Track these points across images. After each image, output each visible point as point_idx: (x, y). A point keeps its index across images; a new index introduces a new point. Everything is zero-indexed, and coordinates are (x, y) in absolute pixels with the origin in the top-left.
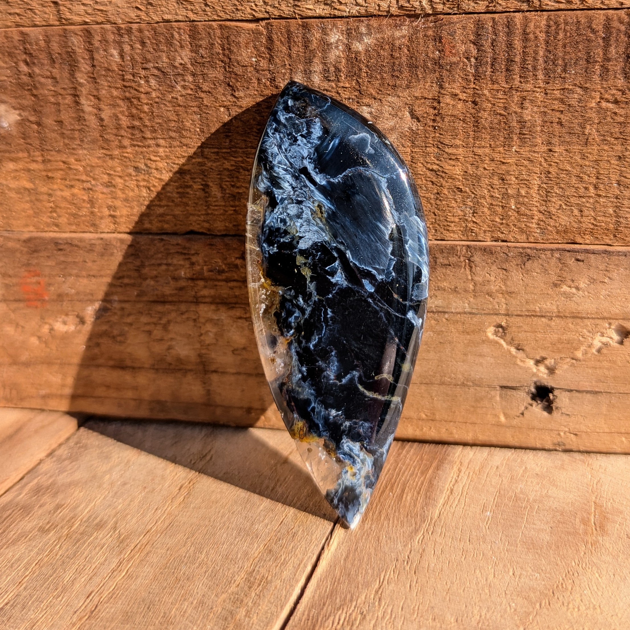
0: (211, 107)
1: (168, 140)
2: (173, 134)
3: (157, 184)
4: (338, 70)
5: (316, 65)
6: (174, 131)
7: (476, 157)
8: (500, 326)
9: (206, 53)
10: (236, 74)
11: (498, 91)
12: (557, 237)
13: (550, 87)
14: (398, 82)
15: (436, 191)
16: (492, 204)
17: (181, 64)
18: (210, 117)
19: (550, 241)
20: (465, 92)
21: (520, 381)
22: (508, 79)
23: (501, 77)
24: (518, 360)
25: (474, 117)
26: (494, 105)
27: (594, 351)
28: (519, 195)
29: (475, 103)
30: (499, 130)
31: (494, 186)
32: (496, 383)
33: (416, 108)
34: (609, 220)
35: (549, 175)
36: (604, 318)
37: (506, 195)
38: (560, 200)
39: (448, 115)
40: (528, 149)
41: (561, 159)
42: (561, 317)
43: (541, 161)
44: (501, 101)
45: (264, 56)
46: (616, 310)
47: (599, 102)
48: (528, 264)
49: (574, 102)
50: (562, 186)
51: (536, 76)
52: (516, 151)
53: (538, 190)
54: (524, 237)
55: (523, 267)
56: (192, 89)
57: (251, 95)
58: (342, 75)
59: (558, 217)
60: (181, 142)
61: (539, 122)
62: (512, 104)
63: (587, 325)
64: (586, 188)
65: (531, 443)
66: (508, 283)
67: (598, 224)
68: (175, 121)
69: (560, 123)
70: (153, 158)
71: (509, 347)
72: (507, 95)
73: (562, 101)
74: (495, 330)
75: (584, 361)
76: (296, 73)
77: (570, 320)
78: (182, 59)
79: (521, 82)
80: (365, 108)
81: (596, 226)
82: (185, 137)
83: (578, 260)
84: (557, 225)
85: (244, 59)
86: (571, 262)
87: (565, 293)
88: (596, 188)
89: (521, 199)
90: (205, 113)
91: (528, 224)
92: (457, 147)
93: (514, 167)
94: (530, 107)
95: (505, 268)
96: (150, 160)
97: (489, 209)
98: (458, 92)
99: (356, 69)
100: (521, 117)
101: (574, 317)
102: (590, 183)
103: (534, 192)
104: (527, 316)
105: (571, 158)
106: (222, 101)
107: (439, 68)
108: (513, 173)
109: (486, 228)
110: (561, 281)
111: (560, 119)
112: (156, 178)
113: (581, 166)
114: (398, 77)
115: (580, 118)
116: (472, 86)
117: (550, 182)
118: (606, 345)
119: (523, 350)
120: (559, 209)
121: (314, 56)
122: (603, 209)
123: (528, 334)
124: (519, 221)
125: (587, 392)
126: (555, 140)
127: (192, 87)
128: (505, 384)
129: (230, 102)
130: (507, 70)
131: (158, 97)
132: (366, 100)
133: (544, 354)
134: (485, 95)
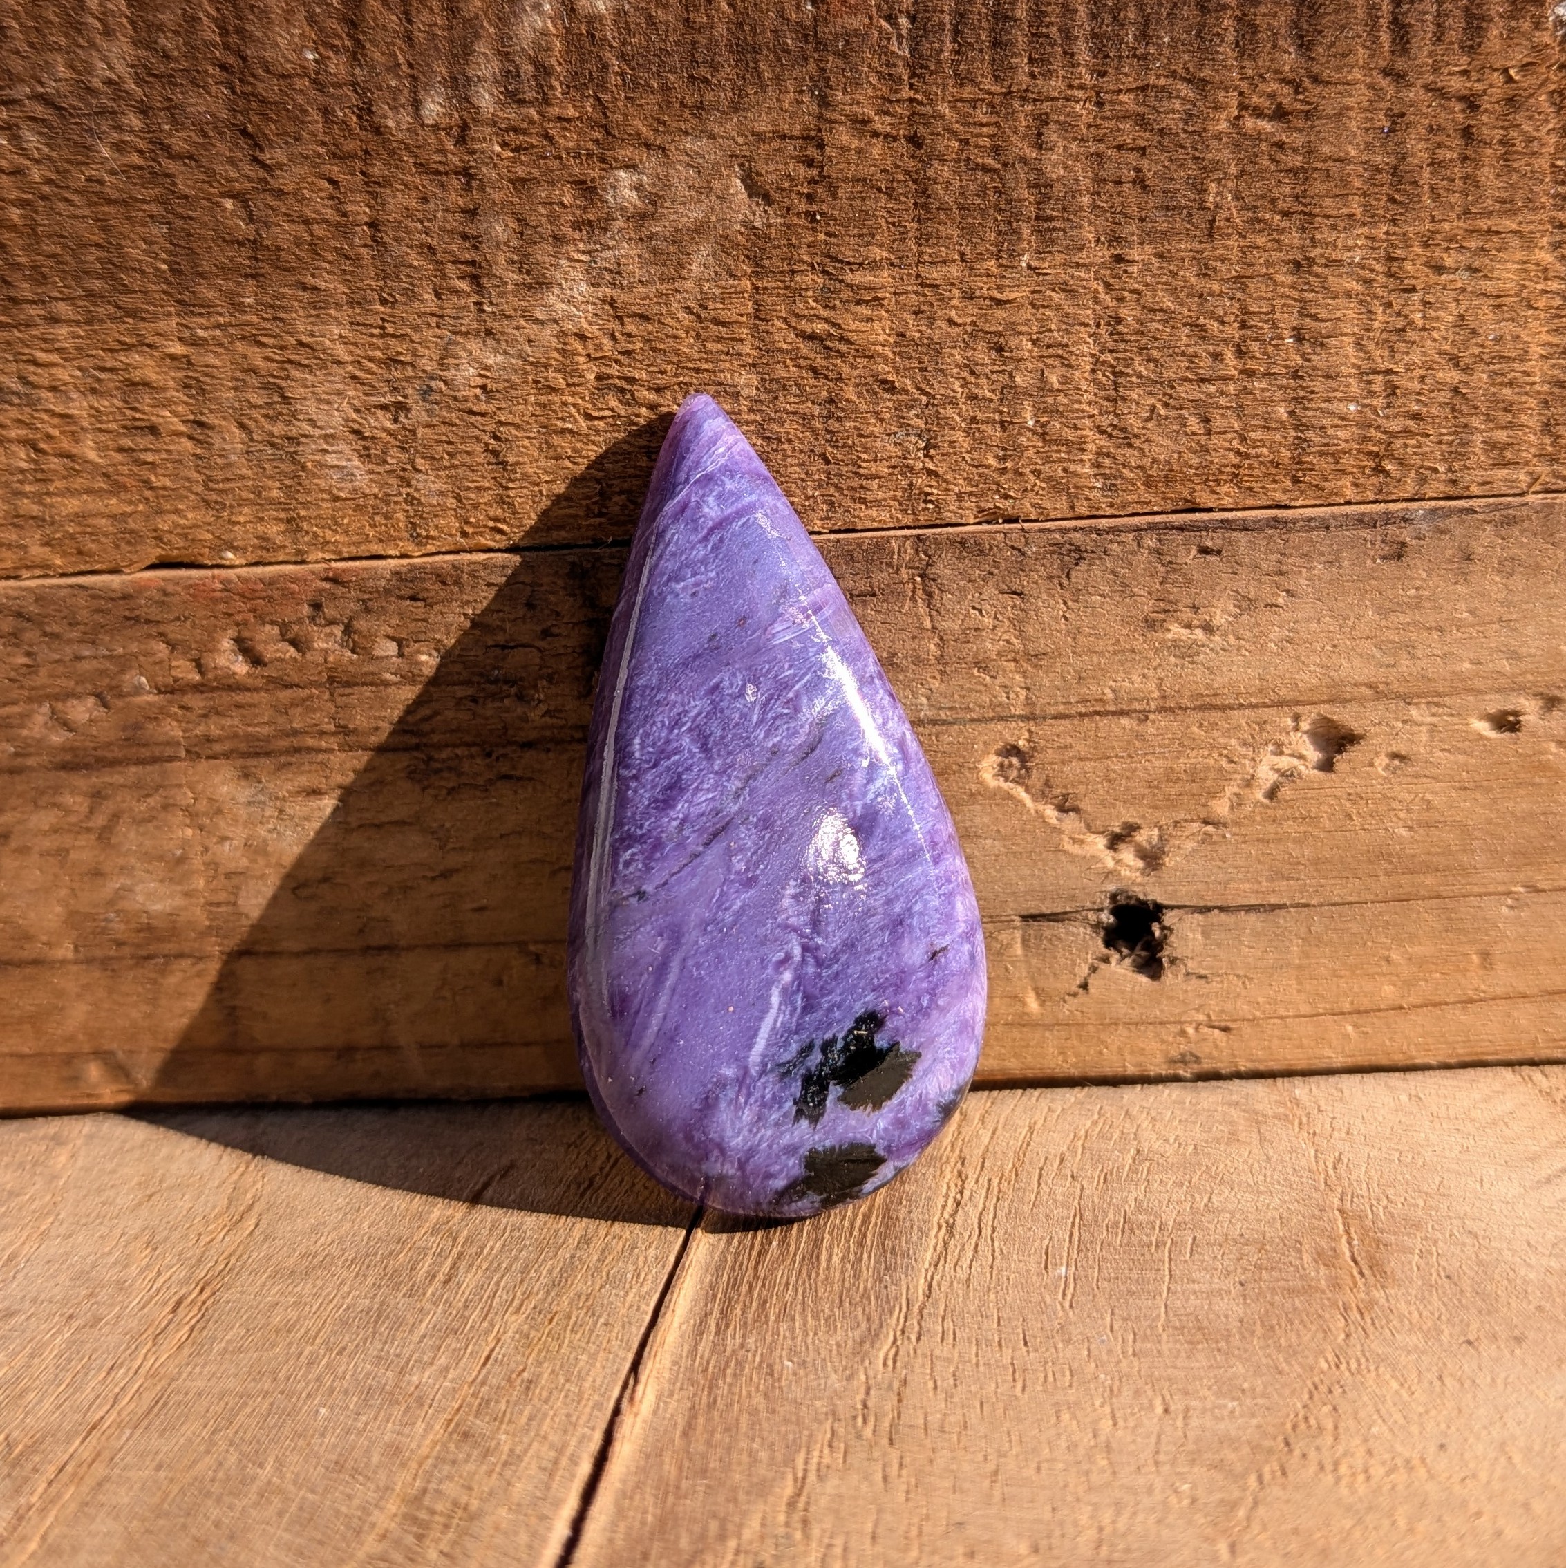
0: (197, 198)
1: (82, 303)
2: (96, 285)
3: (55, 432)
4: (543, 71)
5: (482, 60)
6: (99, 277)
7: (928, 291)
8: (1012, 750)
9: (178, 47)
10: (263, 101)
11: (974, 103)
12: (1147, 497)
13: (1108, 83)
14: (709, 96)
15: (825, 394)
16: (974, 419)
17: (109, 82)
18: (195, 228)
19: (1130, 510)
20: (887, 113)
21: (1073, 898)
22: (1001, 70)
23: (981, 66)
24: (1066, 839)
25: (915, 181)
26: (967, 142)
27: (1259, 795)
28: (1043, 387)
29: (915, 141)
30: (984, 213)
31: (978, 369)
32: (1012, 908)
33: (760, 165)
34: (1278, 438)
35: (1121, 328)
36: (1280, 704)
37: (1009, 392)
38: (1151, 393)
39: (846, 180)
40: (1060, 258)
41: (1149, 279)
42: (1171, 710)
43: (1096, 291)
44: (985, 130)
45: (338, 43)
46: (1309, 678)
47: (1238, 118)
48: (1078, 574)
49: (1172, 122)
50: (1155, 353)
51: (1072, 55)
52: (1029, 267)
53: (1093, 371)
54: (1063, 503)
55: (1065, 582)
56: (141, 152)
57: (307, 158)
58: (556, 83)
59: (1147, 440)
60: (119, 307)
61: (1085, 182)
62: (1014, 138)
63: (1238, 727)
64: (1216, 356)
65: (1111, 1064)
66: (1029, 630)
67: (1252, 452)
68: (98, 245)
69: (1140, 182)
70: (41, 356)
71: (1040, 807)
72: (998, 113)
73: (1142, 122)
74: (1001, 765)
75: (1236, 824)
76: (429, 86)
77: (1194, 717)
78: (111, 68)
79: (1032, 75)
80: (622, 174)
81: (1247, 456)
82: (127, 290)
83: (1204, 551)
84: (1147, 462)
85: (284, 56)
86: (1189, 557)
87: (1176, 643)
88: (1241, 353)
89: (1050, 400)
90: (182, 217)
91: (1072, 467)
92: (874, 266)
93: (1028, 312)
94: (1061, 142)
95: (1018, 588)
96: (35, 363)
97: (967, 432)
98: (870, 112)
99: (592, 66)
100: (1039, 171)
101: (1202, 708)
102: (1226, 341)
103: (1081, 377)
104: (1081, 715)
105: (1174, 274)
106: (228, 180)
107: (817, 50)
108: (1025, 329)
109: (961, 485)
110: (1166, 611)
111: (1138, 170)
112: (52, 414)
113: (1201, 296)
114: (706, 81)
115: (1190, 163)
116: (906, 93)
117: (1123, 346)
118: (1288, 775)
119: (1076, 810)
120: (1149, 419)
121: (477, 36)
122: (1262, 409)
123: (1089, 765)
124: (1048, 460)
125: (1249, 909)
126: (1130, 230)
127: (142, 145)
128: (1034, 907)
129: (250, 180)
130: (996, 44)
131: (49, 182)
132: (624, 153)
133: (1131, 816)
134: (942, 117)
